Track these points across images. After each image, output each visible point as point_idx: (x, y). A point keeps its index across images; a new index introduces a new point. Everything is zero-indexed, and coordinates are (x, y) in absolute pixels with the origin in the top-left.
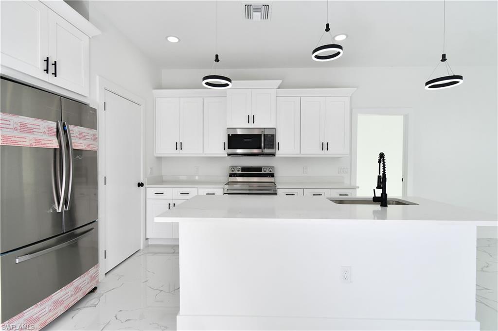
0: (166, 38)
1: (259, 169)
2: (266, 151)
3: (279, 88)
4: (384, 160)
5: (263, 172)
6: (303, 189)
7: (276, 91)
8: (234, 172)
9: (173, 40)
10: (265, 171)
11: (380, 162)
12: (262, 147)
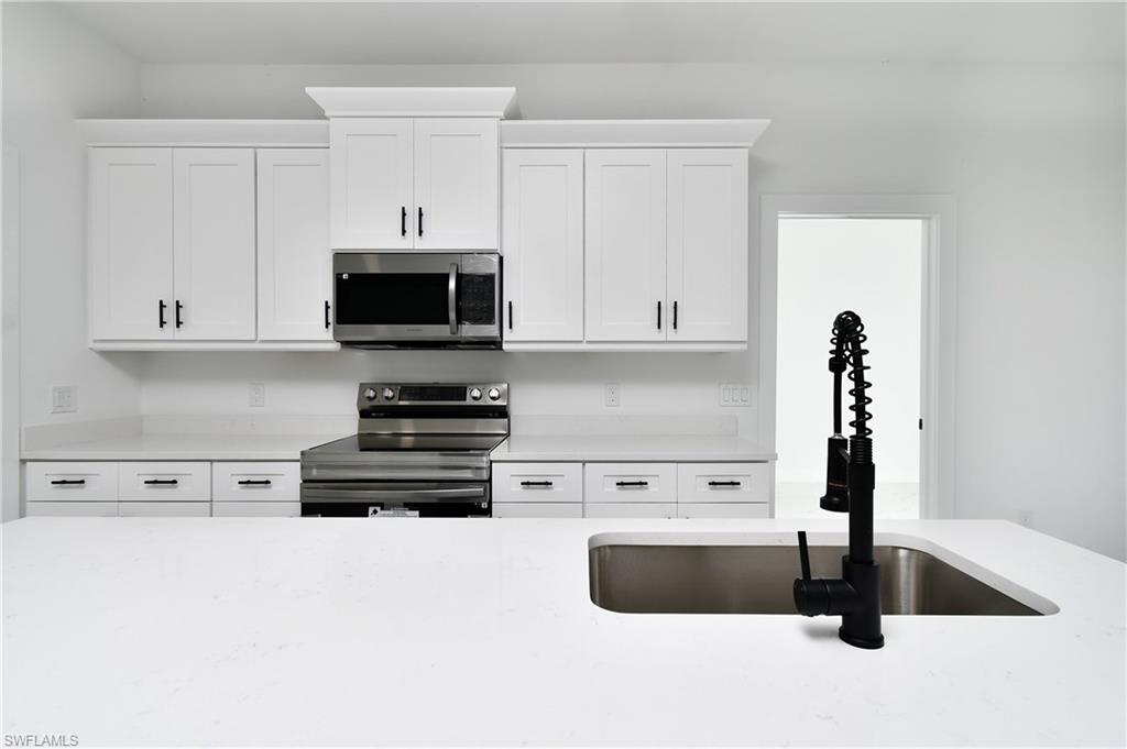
1: (459, 391)
2: (470, 331)
3: (509, 117)
4: (859, 354)
5: (469, 402)
6: (584, 462)
7: (500, 127)
8: (375, 403)
10: (475, 398)
11: (836, 365)
12: (452, 316)
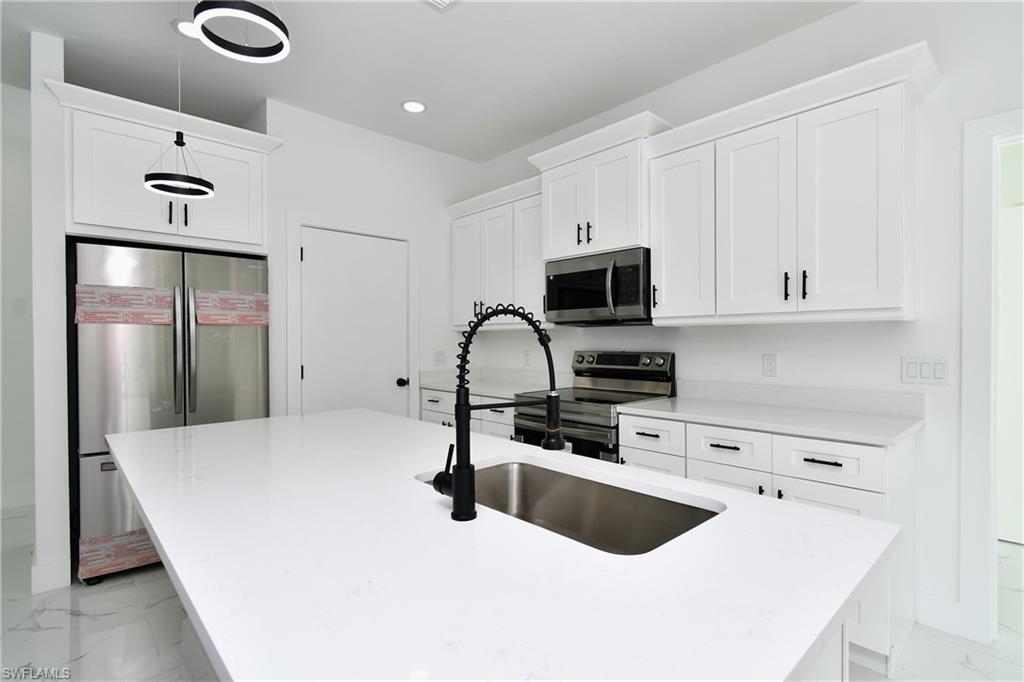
0: (402, 105)
1: (634, 358)
2: (623, 311)
5: (641, 367)
6: (686, 422)
8: (584, 366)
9: (415, 107)
12: (610, 300)
